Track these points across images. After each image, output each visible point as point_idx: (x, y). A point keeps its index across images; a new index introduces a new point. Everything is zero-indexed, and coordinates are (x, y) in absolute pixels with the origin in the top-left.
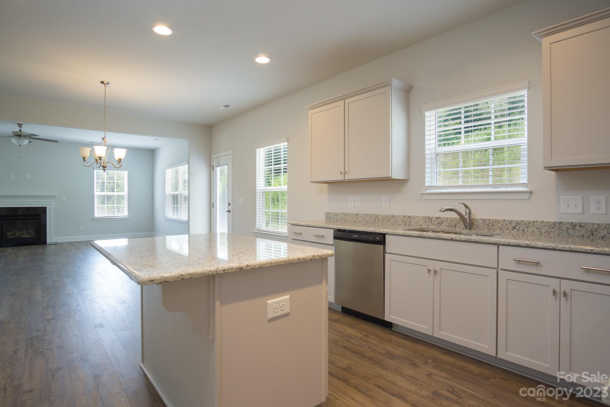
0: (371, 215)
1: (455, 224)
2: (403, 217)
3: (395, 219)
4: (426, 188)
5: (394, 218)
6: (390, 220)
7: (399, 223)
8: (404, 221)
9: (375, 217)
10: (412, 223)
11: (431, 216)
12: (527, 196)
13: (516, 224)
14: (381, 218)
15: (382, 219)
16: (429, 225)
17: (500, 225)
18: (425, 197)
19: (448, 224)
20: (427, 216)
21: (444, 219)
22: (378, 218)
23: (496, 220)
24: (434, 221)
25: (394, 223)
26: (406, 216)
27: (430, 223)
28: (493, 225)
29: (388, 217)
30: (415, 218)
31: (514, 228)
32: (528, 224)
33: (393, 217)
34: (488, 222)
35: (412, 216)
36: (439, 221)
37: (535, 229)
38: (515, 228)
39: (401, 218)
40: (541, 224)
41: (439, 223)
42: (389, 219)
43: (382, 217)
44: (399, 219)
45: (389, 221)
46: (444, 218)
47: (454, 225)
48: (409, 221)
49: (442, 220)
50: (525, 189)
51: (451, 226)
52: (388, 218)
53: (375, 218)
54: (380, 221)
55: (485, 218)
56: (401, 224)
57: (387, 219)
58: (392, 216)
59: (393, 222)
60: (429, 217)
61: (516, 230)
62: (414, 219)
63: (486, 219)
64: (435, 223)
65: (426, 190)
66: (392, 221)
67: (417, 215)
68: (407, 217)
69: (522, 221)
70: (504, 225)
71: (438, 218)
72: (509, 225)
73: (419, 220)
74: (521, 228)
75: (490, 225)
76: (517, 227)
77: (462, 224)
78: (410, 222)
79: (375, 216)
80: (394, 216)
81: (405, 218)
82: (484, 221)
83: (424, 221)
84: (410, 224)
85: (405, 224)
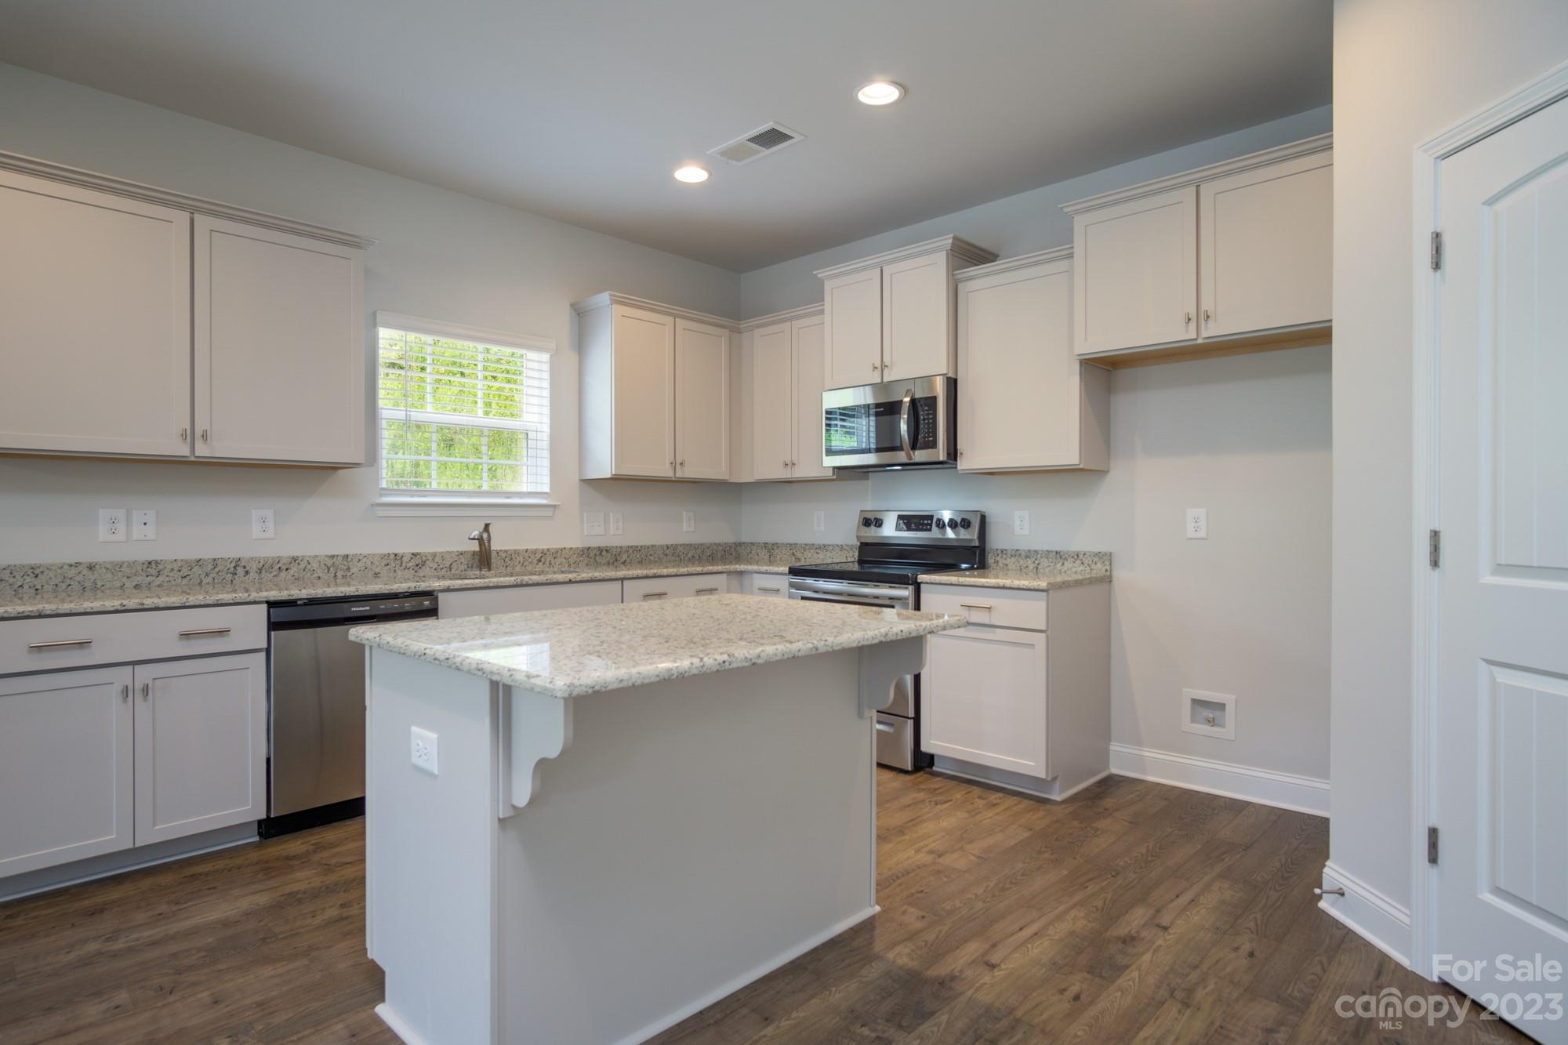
0: (215, 560)
1: (450, 563)
2: (327, 559)
3: (303, 565)
4: (382, 492)
5: (299, 564)
6: (287, 569)
7: (316, 575)
8: (331, 568)
9: (233, 565)
11: (400, 551)
12: (549, 512)
13: (541, 555)
14: (254, 567)
15: (260, 569)
16: (395, 571)
17: (521, 558)
18: (381, 512)
19: (435, 566)
20: (390, 552)
21: (429, 556)
22: (245, 567)
23: (515, 551)
24: (407, 562)
25: (301, 575)
26: (338, 556)
27: (397, 567)
28: (511, 559)
29: (279, 562)
30: (361, 558)
31: (539, 561)
32: (556, 553)
33: (295, 561)
34: (504, 555)
35: (353, 555)
36: (417, 560)
37: (564, 560)
38: (541, 561)
39: (322, 563)
40: (570, 552)
41: (417, 565)
42: (284, 568)
43: (261, 564)
44: (315, 565)
45: (283, 574)
46: (429, 553)
47: (448, 566)
48: (345, 568)
49: (424, 559)
50: (544, 502)
51: (442, 569)
52: (279, 565)
53: (232, 569)
54: (252, 574)
55: (499, 549)
56: (321, 575)
57: (277, 567)
58: (295, 559)
59: (296, 574)
60: (396, 555)
61: (541, 563)
62: (359, 560)
63: (500, 551)
64: (409, 565)
65: (381, 495)
66: (292, 572)
67: (365, 552)
68: (340, 559)
69: (548, 550)
70: (527, 558)
71: (416, 556)
72: (533, 557)
73: (372, 563)
74: (548, 560)
75: (507, 560)
76: (543, 560)
77: (461, 563)
78: (348, 569)
79: (231, 562)
80: (300, 559)
81: (334, 560)
82: (498, 553)
83: (384, 562)
84: (349, 574)
85: (333, 574)
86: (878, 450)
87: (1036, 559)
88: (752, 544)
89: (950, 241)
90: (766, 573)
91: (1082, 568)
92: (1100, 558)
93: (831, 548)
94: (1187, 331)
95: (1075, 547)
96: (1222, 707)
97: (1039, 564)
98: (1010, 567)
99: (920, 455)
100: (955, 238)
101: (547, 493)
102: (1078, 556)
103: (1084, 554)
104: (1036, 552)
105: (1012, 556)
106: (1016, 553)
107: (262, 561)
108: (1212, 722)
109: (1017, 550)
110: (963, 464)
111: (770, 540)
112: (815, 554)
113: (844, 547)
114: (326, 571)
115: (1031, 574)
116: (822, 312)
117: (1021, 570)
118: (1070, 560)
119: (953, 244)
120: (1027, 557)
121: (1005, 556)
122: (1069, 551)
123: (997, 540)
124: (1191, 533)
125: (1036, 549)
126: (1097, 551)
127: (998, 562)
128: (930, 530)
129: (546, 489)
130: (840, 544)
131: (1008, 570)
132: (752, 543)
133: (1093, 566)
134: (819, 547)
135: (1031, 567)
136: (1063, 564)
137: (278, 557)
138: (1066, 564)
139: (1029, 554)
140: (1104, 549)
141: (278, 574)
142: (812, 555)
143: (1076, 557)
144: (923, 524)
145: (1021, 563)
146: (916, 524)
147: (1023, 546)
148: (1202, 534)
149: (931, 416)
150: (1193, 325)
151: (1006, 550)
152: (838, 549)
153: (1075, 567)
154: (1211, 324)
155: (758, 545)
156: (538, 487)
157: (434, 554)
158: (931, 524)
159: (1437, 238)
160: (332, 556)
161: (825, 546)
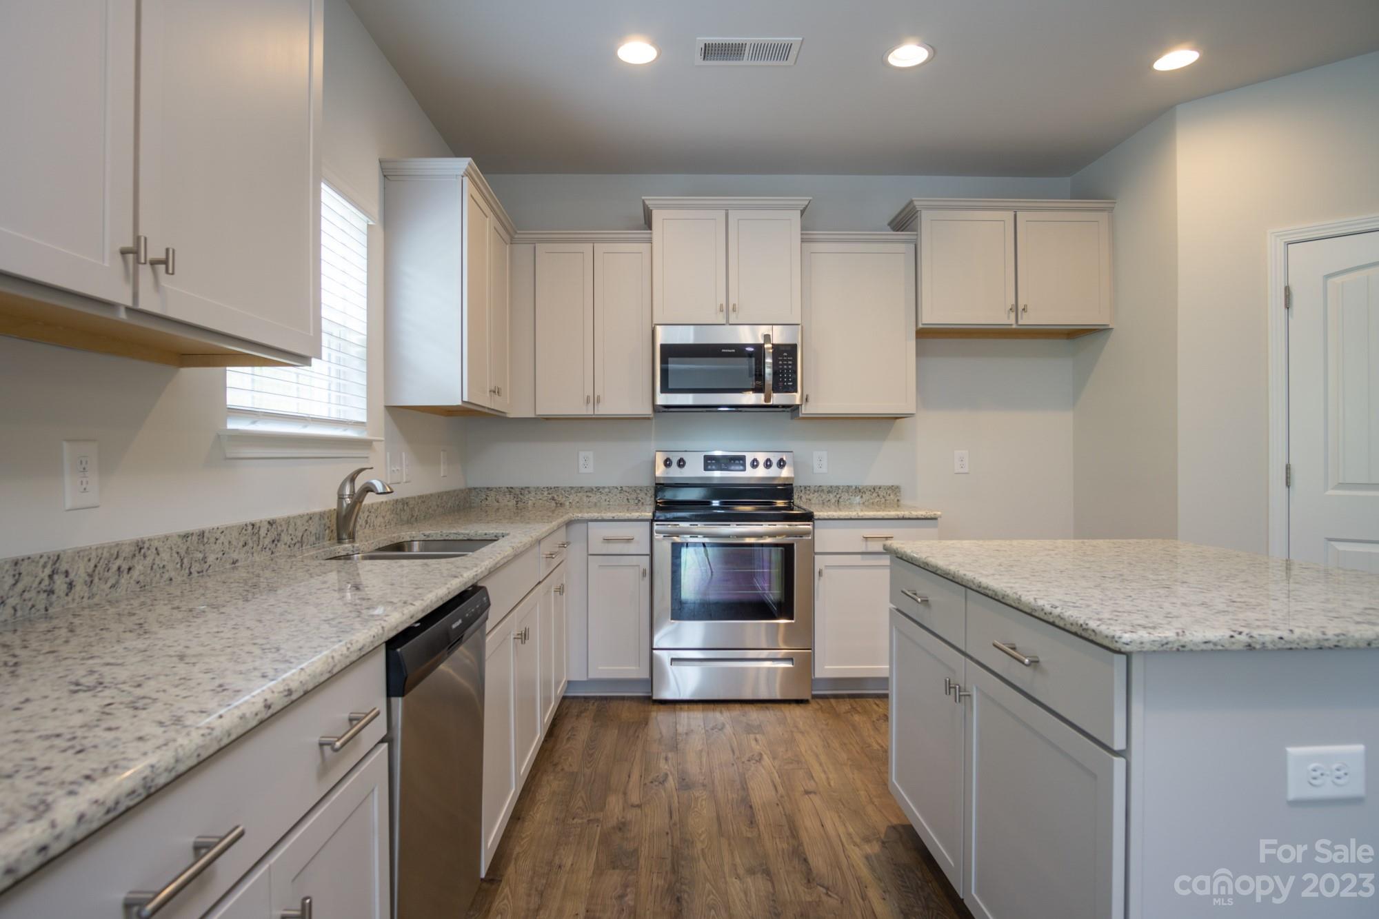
3: (149, 560)
6: (130, 569)
7: (166, 576)
8: (185, 561)
10: (211, 558)
11: (254, 518)
12: (366, 452)
15: (90, 575)
18: (230, 449)
26: (192, 534)
30: (218, 535)
33: (140, 551)
36: (273, 533)
39: (175, 550)
42: (125, 567)
43: (92, 564)
47: (300, 538)
52: (118, 562)
53: (47, 581)
54: (80, 588)
57: (115, 567)
58: (140, 547)
59: (141, 578)
60: (253, 525)
62: (216, 539)
66: (135, 574)
67: (221, 523)
68: (195, 538)
73: (230, 542)
78: (204, 560)
79: (46, 565)
80: (146, 545)
84: (206, 566)
85: (187, 571)
87: (837, 494)
90: (613, 520)
91: (878, 499)
92: (893, 491)
93: (607, 490)
95: (869, 481)
97: (840, 498)
98: (813, 502)
99: (778, 399)
101: (363, 423)
102: (874, 489)
103: (880, 488)
104: (838, 487)
105: (815, 491)
106: (819, 489)
107: (94, 555)
109: (820, 486)
110: (807, 409)
112: (585, 499)
113: (624, 488)
114: (179, 566)
115: (833, 507)
116: (650, 241)
117: (823, 503)
118: (868, 493)
119: (807, 206)
120: (829, 492)
121: (808, 492)
122: (866, 486)
123: (799, 479)
125: (838, 484)
126: (890, 484)
127: (801, 497)
128: (744, 470)
129: (364, 416)
130: (621, 486)
131: (811, 504)
132: (488, 488)
133: (888, 498)
134: (591, 490)
135: (833, 501)
136: (862, 497)
137: (117, 545)
138: (864, 496)
139: (831, 490)
140: (895, 483)
141: (117, 582)
142: (581, 499)
143: (873, 490)
144: (734, 465)
145: (824, 497)
147: (826, 482)
148: (966, 470)
149: (790, 362)
150: (1012, 315)
151: (810, 487)
152: (617, 493)
153: (871, 499)
154: (1025, 315)
155: (498, 490)
156: (358, 413)
157: (288, 521)
158: (744, 465)
159: (1287, 289)
160: (186, 536)
161: (598, 489)
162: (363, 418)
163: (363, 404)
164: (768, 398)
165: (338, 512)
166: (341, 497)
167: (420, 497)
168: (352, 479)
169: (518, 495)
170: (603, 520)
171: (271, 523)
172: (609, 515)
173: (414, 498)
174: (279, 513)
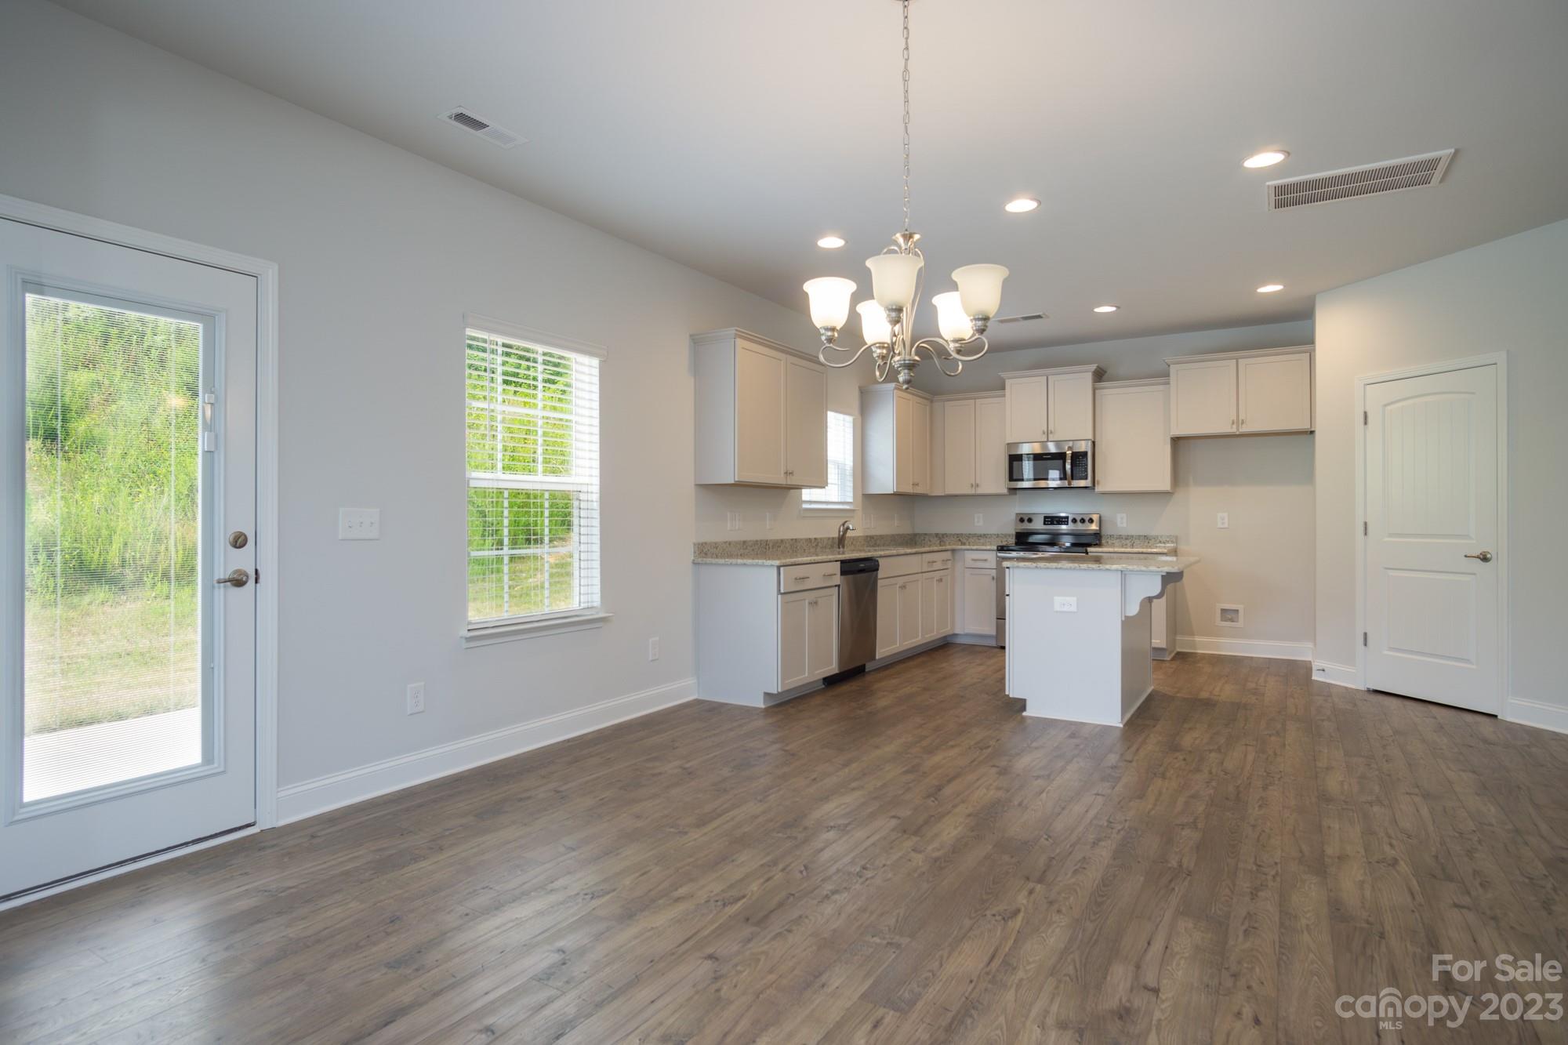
39: (789, 543)
45: (779, 549)
68: (794, 541)
84: (797, 550)
85: (793, 550)
86: (1035, 480)
87: (1132, 540)
88: (926, 534)
89: (1095, 367)
90: (977, 550)
91: (1160, 544)
92: (1171, 539)
93: (989, 536)
94: (1232, 428)
95: (1155, 532)
96: (1237, 611)
97: (1134, 543)
98: (1115, 545)
99: (1076, 483)
100: (1098, 367)
101: (851, 503)
103: (1162, 536)
104: (1132, 536)
105: (1117, 539)
106: (1120, 537)
108: (1232, 620)
109: (1120, 535)
110: (1098, 489)
111: (941, 530)
112: (977, 540)
113: (999, 535)
115: (1129, 546)
116: (1004, 396)
117: (1123, 546)
118: (1153, 540)
119: (1096, 370)
120: (1126, 539)
121: (1113, 539)
122: (1152, 535)
123: (1107, 530)
124: (1220, 525)
125: (1131, 533)
126: (1169, 535)
127: (1109, 542)
128: (1066, 524)
129: (850, 500)
130: (996, 533)
134: (981, 536)
135: (1129, 542)
136: (1149, 542)
139: (1128, 537)
140: (1175, 534)
142: (975, 540)
143: (1156, 538)
144: (1062, 521)
145: (1123, 542)
146: (1057, 521)
147: (1123, 533)
148: (1226, 526)
149: (1084, 462)
150: (1235, 426)
151: (1113, 536)
152: (995, 537)
153: (1156, 544)
154: (1244, 426)
155: (931, 534)
156: (849, 497)
157: (821, 539)
158: (1068, 522)
159: (1365, 413)
160: (792, 540)
161: (985, 535)
162: (851, 500)
163: (851, 494)
164: (1069, 483)
165: (839, 538)
166: (839, 532)
167: (880, 536)
168: (843, 525)
169: (941, 538)
170: (972, 550)
171: (815, 539)
172: (975, 547)
173: (877, 536)
174: (818, 536)
